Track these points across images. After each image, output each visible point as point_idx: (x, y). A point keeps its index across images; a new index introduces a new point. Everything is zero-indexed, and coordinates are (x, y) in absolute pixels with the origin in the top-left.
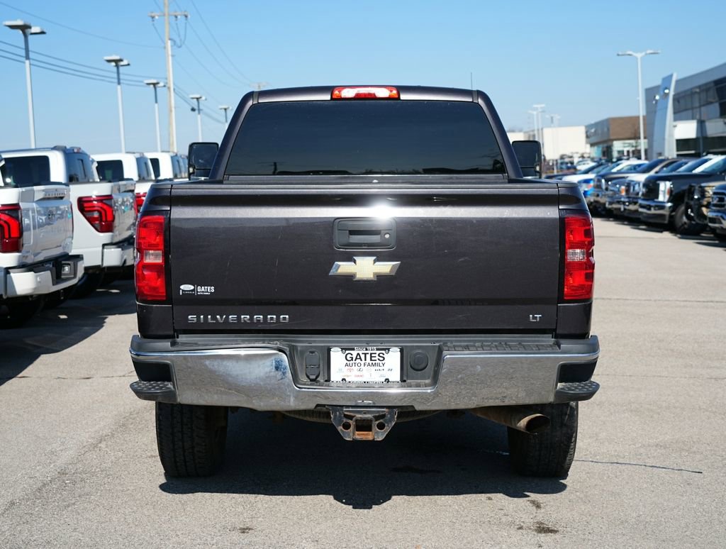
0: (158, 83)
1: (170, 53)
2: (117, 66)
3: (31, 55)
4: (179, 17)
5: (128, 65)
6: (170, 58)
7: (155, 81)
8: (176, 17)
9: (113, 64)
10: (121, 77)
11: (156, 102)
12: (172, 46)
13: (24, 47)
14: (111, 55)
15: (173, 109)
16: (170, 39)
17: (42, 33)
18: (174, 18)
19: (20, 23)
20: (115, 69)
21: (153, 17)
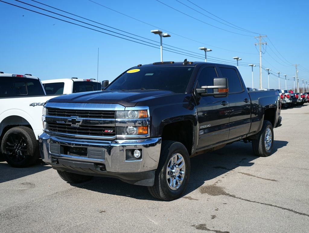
0: (253, 65)
1: (261, 56)
2: (237, 60)
3: (207, 57)
4: (264, 44)
5: (241, 60)
6: (261, 57)
7: (252, 65)
8: (263, 44)
9: (236, 59)
10: (238, 63)
11: (252, 71)
12: (261, 54)
13: (205, 55)
14: (235, 57)
15: (261, 73)
16: (261, 51)
17: (211, 51)
18: (262, 45)
19: (203, 48)
20: (237, 61)
21: (256, 45)
